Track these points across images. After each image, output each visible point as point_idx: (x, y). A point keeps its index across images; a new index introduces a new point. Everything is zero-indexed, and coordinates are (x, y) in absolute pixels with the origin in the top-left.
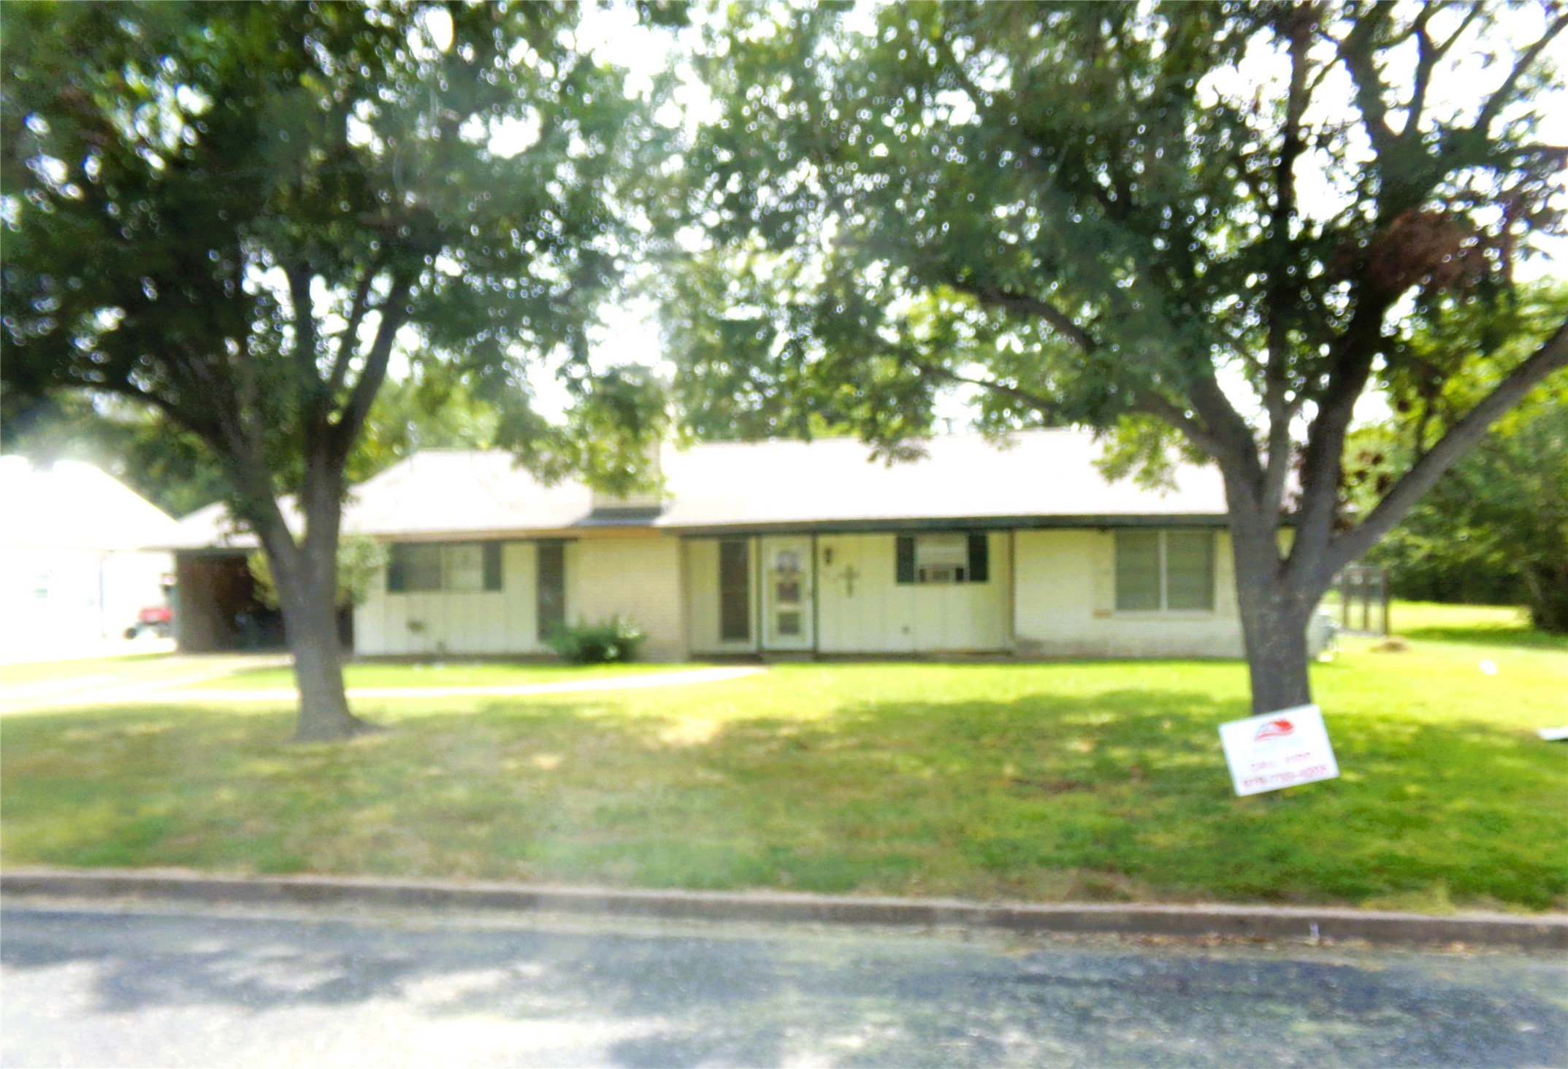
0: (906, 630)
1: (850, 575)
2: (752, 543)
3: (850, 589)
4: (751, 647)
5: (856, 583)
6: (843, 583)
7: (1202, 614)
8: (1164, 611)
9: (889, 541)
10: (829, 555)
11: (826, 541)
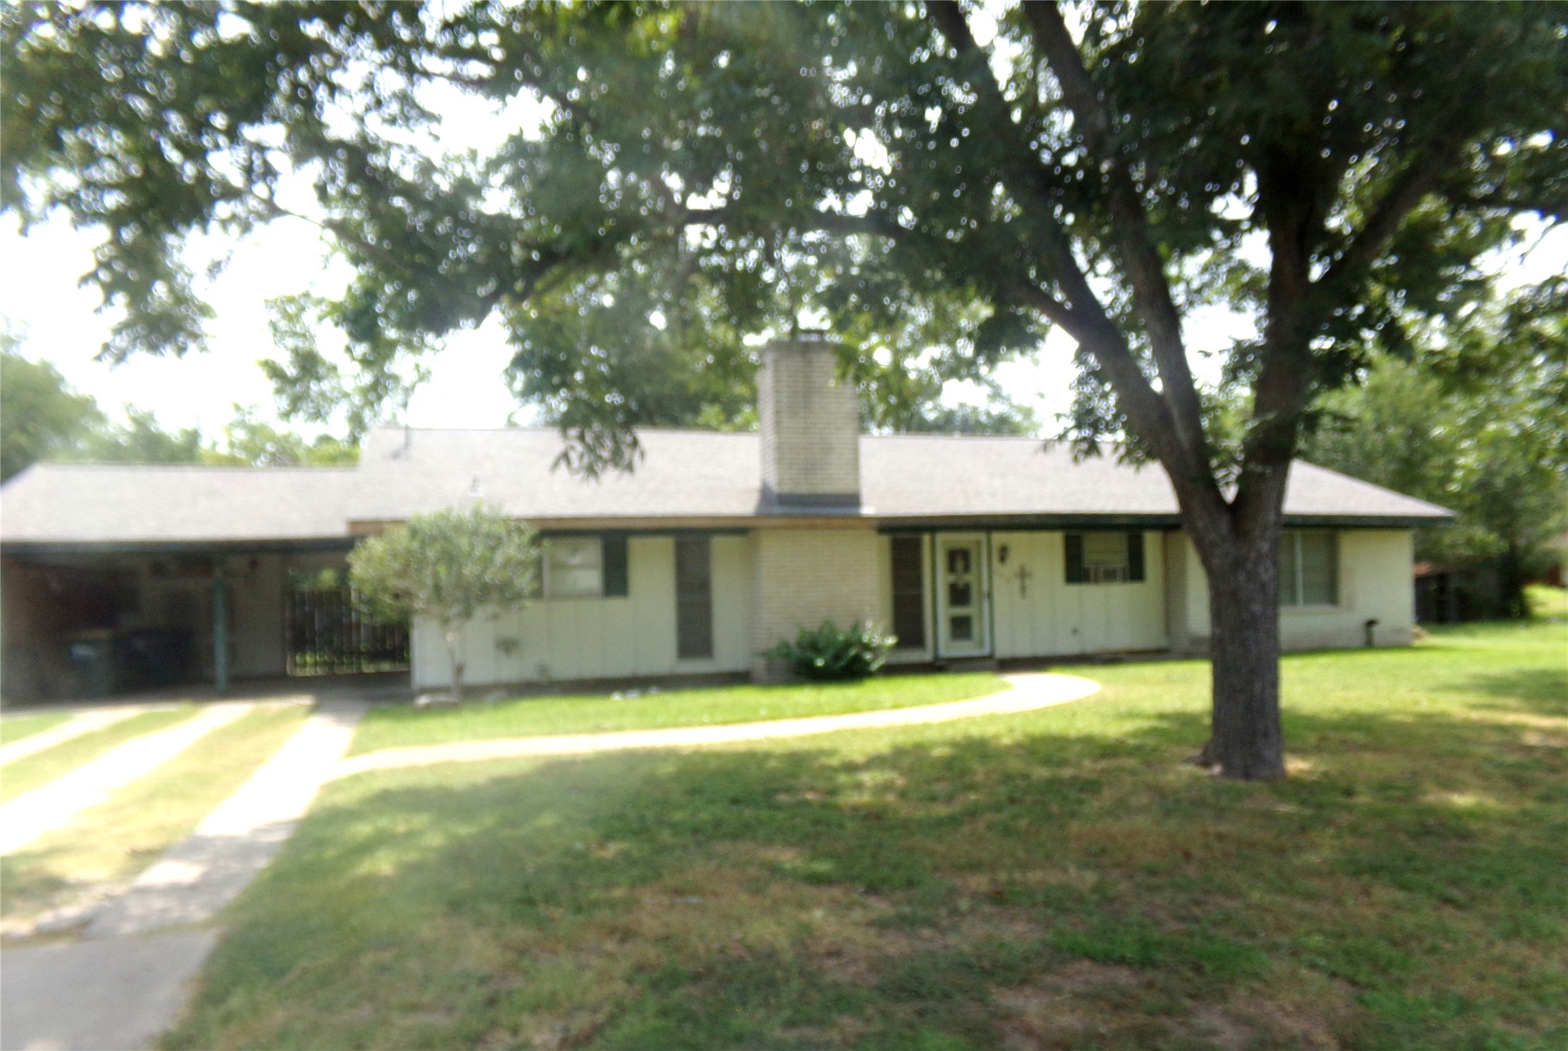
0: (1075, 631)
1: (1023, 574)
2: (926, 538)
3: (1023, 589)
4: (927, 656)
5: (1028, 582)
6: (1016, 583)
7: (1326, 608)
8: (1300, 606)
9: (1057, 538)
10: (1004, 553)
11: (999, 538)
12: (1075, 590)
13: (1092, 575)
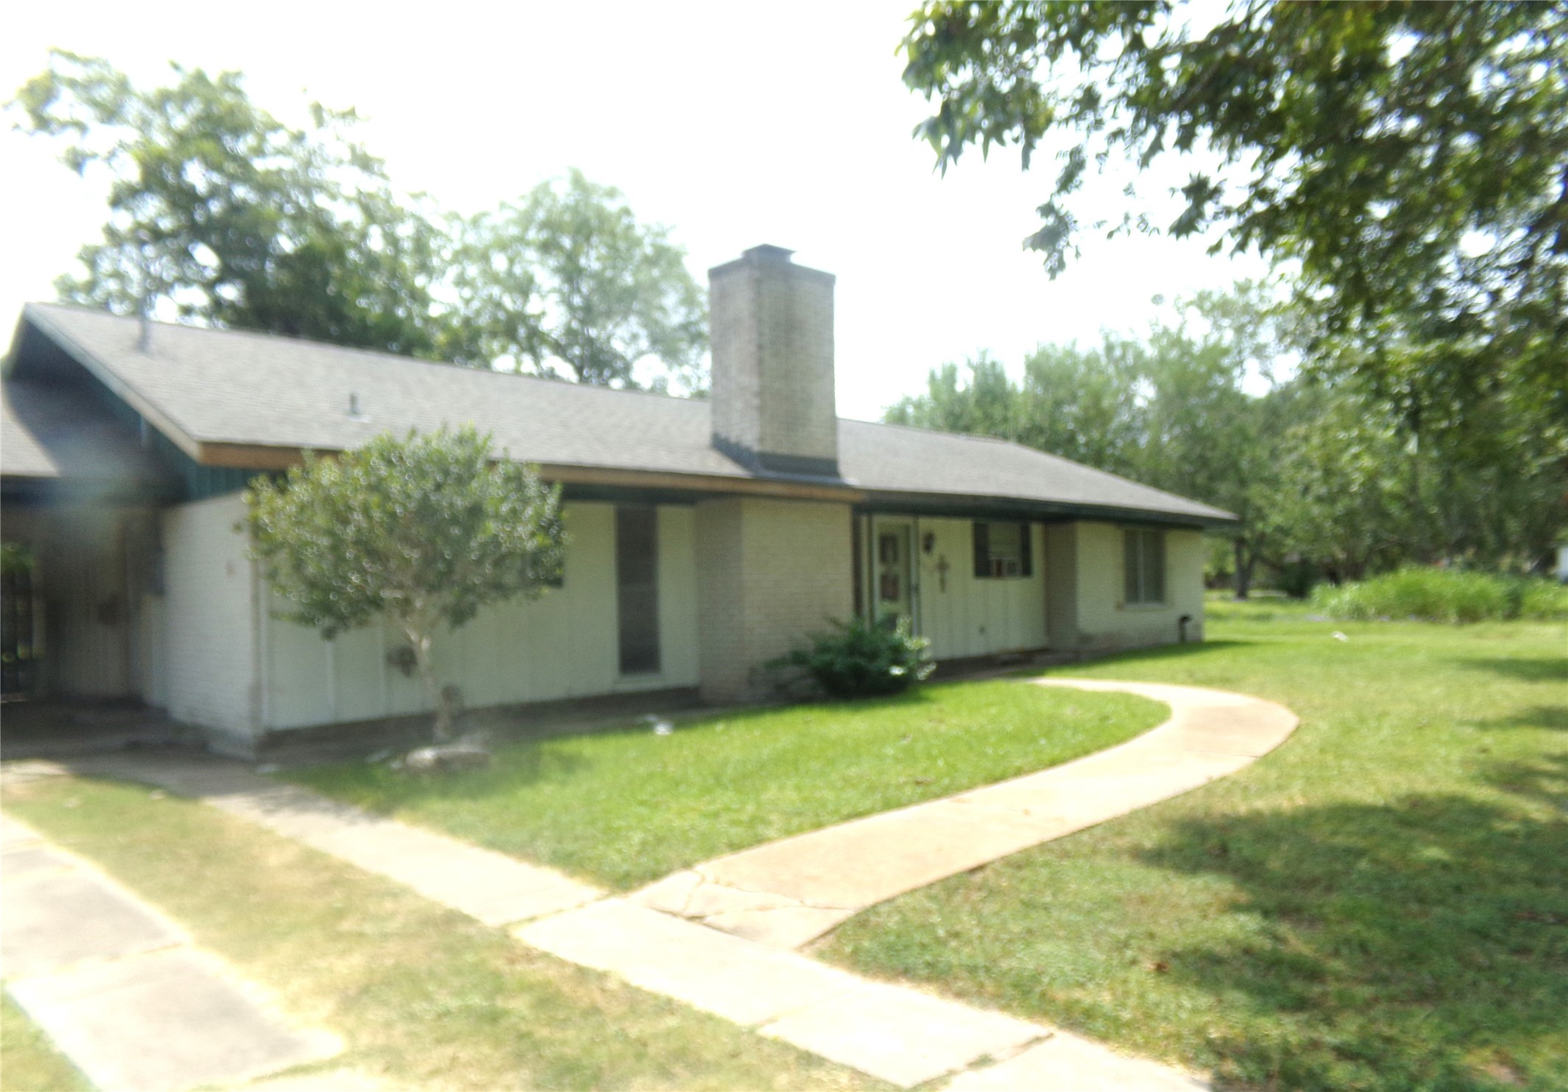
0: (982, 629)
1: (943, 566)
2: (864, 521)
5: (946, 575)
6: (937, 575)
7: (1156, 605)
9: (968, 526)
10: (929, 541)
11: (925, 524)
12: (981, 583)
13: (994, 567)
